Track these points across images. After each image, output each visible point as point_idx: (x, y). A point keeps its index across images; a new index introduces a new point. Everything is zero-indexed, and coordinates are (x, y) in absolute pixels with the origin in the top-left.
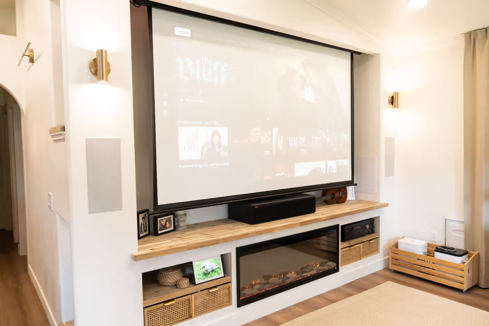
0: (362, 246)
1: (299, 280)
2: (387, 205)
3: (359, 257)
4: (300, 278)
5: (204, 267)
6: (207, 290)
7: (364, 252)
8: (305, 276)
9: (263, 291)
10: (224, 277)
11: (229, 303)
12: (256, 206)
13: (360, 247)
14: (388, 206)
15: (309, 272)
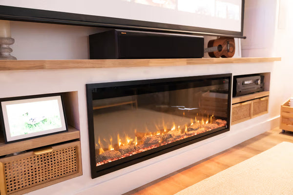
0: (252, 104)
1: (184, 139)
2: (279, 59)
3: (249, 116)
4: (185, 137)
5: (27, 114)
6: (31, 153)
7: (254, 110)
8: (191, 134)
9: (134, 153)
10: (67, 131)
11: (77, 171)
12: (125, 32)
13: (250, 104)
14: (281, 60)
15: (196, 129)
